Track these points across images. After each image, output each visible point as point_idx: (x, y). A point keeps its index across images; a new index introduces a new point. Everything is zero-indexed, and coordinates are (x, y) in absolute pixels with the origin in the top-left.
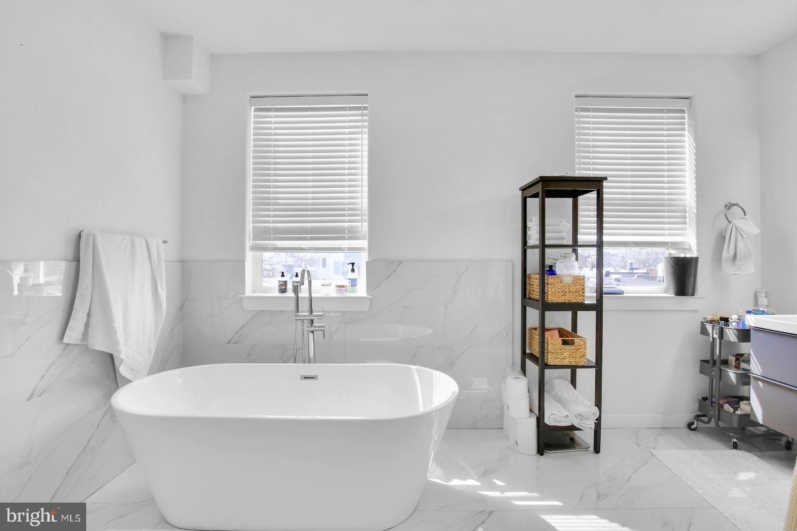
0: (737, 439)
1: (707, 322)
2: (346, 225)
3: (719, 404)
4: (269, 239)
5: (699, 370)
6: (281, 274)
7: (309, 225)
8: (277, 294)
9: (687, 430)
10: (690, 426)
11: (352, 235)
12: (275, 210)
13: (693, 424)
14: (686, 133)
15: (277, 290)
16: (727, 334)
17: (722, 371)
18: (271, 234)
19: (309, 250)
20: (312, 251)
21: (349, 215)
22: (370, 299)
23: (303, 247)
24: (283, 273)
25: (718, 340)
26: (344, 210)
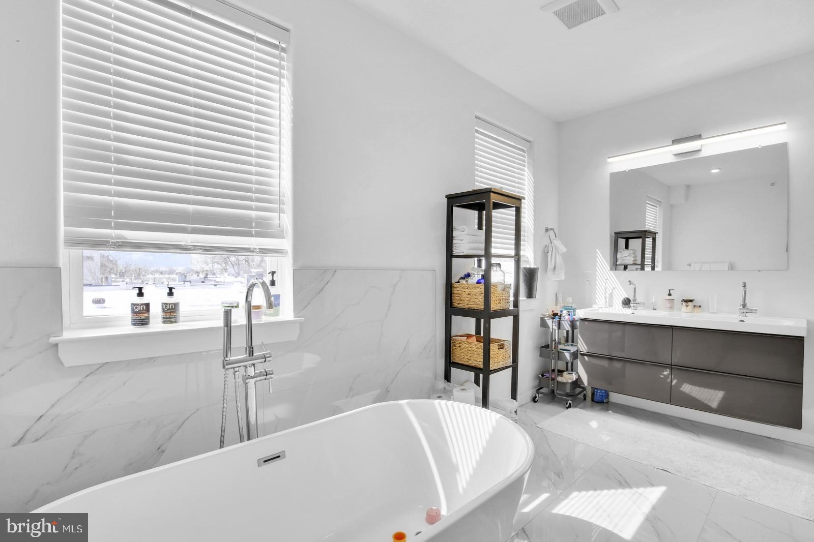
0: (571, 400)
1: (547, 317)
2: (253, 214)
3: (552, 378)
4: (107, 226)
5: (539, 355)
6: (137, 291)
7: (191, 207)
8: (129, 329)
9: (533, 403)
10: (534, 400)
11: (262, 229)
12: (118, 172)
13: (536, 397)
14: (526, 169)
15: (129, 321)
16: (564, 326)
17: (560, 353)
18: (111, 217)
19: (195, 250)
20: (200, 251)
21: (258, 200)
22: (300, 323)
23: (183, 244)
24: (140, 289)
25: (557, 331)
26: (249, 190)
